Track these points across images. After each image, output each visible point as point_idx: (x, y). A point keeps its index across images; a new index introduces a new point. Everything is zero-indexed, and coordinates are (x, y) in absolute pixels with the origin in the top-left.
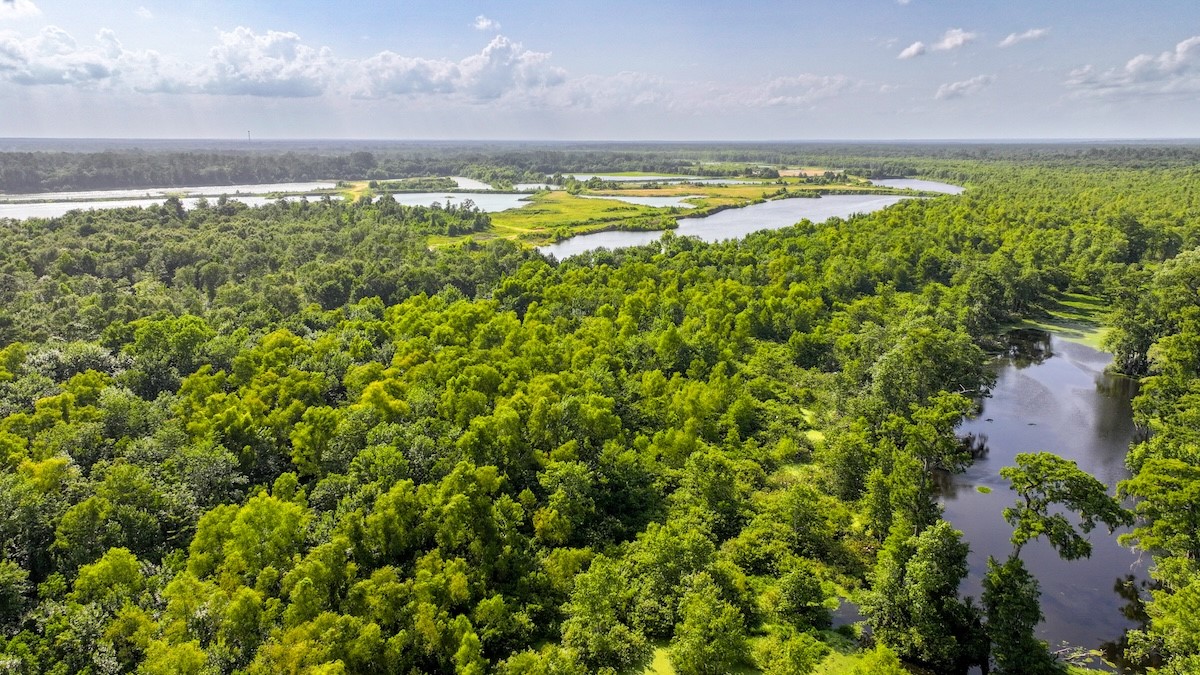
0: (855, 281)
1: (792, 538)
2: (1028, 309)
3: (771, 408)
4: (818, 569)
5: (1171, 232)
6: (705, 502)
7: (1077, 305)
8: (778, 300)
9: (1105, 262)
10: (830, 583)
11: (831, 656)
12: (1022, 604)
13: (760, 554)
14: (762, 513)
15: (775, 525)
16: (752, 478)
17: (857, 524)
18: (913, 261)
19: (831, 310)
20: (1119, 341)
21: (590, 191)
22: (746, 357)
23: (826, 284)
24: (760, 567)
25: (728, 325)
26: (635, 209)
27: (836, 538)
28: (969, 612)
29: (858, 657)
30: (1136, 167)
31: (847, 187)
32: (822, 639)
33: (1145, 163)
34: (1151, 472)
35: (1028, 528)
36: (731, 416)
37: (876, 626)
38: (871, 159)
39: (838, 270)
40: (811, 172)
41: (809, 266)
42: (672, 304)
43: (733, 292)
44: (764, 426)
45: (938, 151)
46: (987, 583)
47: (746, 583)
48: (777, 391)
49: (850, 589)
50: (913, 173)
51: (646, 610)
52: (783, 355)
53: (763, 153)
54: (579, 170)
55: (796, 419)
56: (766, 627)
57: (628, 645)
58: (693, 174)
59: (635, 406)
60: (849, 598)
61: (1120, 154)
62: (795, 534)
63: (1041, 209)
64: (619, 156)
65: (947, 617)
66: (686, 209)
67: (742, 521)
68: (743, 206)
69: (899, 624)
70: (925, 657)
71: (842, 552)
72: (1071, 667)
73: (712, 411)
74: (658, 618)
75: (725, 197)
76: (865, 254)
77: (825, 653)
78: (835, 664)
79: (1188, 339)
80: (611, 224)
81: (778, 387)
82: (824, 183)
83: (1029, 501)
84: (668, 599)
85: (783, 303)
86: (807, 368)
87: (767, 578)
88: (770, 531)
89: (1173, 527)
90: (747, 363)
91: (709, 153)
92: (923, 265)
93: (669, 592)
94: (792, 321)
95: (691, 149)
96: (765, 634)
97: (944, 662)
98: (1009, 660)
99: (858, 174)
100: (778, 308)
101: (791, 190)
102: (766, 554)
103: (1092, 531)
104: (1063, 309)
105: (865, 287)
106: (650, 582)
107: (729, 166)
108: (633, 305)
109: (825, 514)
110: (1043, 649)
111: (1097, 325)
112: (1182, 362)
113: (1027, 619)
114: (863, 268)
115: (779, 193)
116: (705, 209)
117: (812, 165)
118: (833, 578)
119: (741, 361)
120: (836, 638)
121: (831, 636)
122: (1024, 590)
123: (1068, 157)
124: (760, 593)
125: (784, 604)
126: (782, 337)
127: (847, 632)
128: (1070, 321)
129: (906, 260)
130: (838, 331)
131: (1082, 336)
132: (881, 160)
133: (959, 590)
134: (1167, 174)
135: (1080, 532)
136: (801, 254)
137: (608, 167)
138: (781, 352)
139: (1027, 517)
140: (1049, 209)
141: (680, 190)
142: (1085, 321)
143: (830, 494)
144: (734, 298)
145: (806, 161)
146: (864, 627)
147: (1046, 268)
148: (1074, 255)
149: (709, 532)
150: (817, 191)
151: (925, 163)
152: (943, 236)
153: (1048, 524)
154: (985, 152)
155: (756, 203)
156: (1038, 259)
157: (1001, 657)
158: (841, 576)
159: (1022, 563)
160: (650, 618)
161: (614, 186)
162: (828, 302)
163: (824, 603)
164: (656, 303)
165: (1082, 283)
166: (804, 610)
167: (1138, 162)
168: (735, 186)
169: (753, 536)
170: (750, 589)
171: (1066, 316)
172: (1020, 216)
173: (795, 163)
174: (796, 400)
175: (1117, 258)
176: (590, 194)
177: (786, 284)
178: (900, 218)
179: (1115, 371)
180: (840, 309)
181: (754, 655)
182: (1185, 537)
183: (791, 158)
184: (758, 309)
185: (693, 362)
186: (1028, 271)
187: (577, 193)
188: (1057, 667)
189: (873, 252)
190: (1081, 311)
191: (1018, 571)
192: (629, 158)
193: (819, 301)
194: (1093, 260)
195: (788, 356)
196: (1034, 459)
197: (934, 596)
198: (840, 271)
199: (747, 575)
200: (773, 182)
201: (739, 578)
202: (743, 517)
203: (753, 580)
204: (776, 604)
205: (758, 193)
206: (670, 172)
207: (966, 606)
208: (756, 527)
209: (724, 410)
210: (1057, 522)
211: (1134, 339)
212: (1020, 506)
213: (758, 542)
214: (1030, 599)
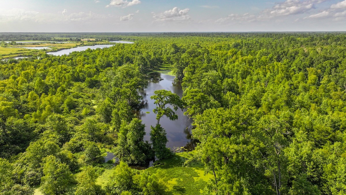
0: (106, 64)
1: (89, 137)
2: (154, 68)
3: (80, 100)
4: (99, 145)
5: (183, 48)
6: (56, 132)
7: (166, 66)
8: (80, 69)
9: (170, 55)
10: (104, 149)
11: (105, 171)
12: (162, 138)
13: (77, 145)
14: (78, 132)
15: (83, 134)
16: (74, 122)
17: (111, 129)
18: (122, 58)
19: (99, 72)
20: (176, 71)
21: (11, 46)
22: (71, 87)
23: (97, 65)
24: (78, 149)
25: (63, 78)
26: (29, 50)
27: (105, 134)
28: (147, 145)
29: (114, 169)
30: (174, 37)
31: (102, 43)
32: (102, 167)
33: (176, 36)
34: (189, 93)
35: (160, 113)
36: (65, 104)
37: (119, 157)
38: (108, 36)
39: (100, 61)
40: (91, 40)
41: (91, 60)
42: (42, 73)
43: (65, 68)
44: (78, 106)
45: (127, 34)
46: (151, 134)
47: (73, 156)
48: (82, 96)
49: (110, 149)
50: (121, 39)
51: (30, 176)
52: (84, 86)
53: (76, 35)
54: (7, 40)
55: (90, 103)
56: (81, 168)
57: (21, 192)
58: (52, 41)
59: (25, 105)
60: (111, 151)
61: (170, 34)
62: (90, 136)
63: (154, 45)
64: (23, 35)
65: (141, 148)
66: (49, 50)
67: (70, 136)
68: (69, 48)
69: (127, 155)
70: (136, 163)
71: (107, 138)
72: (176, 153)
73: (58, 104)
74: (35, 177)
75: (63, 46)
76: (108, 56)
77: (103, 171)
78: (107, 174)
79: (191, 66)
80: (19, 55)
81: (83, 94)
82: (95, 42)
83: (160, 105)
84: (39, 169)
85: (82, 70)
86: (92, 88)
87: (81, 152)
88: (81, 137)
89: (196, 106)
90: (71, 89)
91: (57, 35)
92: (125, 59)
93: (39, 166)
94: (86, 75)
95: (51, 34)
96: (80, 171)
97: (142, 162)
98: (160, 156)
99: (105, 40)
100: (81, 71)
101: (85, 44)
102: (80, 145)
103: (177, 110)
104: (162, 67)
105: (109, 65)
106: (31, 165)
107: (65, 38)
108: (25, 75)
109: (101, 128)
110: (169, 150)
111: (171, 70)
112: (191, 71)
113: (164, 142)
114: (107, 60)
115: (81, 45)
116: (56, 49)
117: (91, 38)
118: (104, 147)
119: (70, 89)
120: (107, 165)
121: (105, 165)
122: (162, 133)
123: (159, 35)
124: (79, 158)
125: (87, 159)
126: (83, 80)
127: (110, 162)
128: (164, 70)
129: (120, 57)
130: (101, 77)
131: (167, 73)
132: (111, 36)
133: (144, 140)
134: (180, 38)
135: (174, 111)
136: (88, 57)
137: (19, 39)
138: (83, 85)
139: (159, 110)
140: (156, 45)
141: (47, 45)
142: (168, 69)
143: (102, 122)
144: (65, 70)
145: (89, 37)
146: (116, 159)
147: (157, 56)
148: (163, 54)
149: (58, 142)
150: (94, 44)
151: (124, 37)
152: (130, 52)
153: (165, 111)
154: (139, 34)
155: (74, 47)
156: (155, 54)
157: (158, 155)
158: (107, 145)
159: (160, 125)
160: (31, 178)
161: (21, 44)
162: (98, 70)
163: (102, 155)
164: (35, 73)
165: (166, 61)
166: (95, 159)
167: (174, 36)
168: (67, 43)
169: (75, 140)
170: (74, 157)
171: (163, 69)
172: (149, 47)
173: (86, 37)
174: (89, 97)
175: (173, 53)
176: (11, 47)
177: (83, 65)
178: (118, 48)
179: (176, 79)
180: (102, 72)
181: (77, 180)
182: (199, 109)
183: (85, 36)
184: (74, 72)
185: (50, 90)
186: (153, 57)
187: (6, 47)
188: (173, 154)
189: (110, 56)
190: (167, 67)
191: (159, 128)
192: (27, 36)
193: (95, 69)
194: (168, 55)
195: (86, 85)
196: (159, 91)
197: (136, 142)
198: (101, 61)
199: (73, 153)
200: (79, 42)
201: (69, 155)
202: (70, 135)
203: (75, 155)
204: (84, 160)
205: (75, 45)
206: (43, 40)
207: (146, 143)
208: (76, 136)
209: (63, 103)
210: (168, 109)
211: (180, 70)
212: (157, 108)
213: (76, 141)
214: (164, 136)
